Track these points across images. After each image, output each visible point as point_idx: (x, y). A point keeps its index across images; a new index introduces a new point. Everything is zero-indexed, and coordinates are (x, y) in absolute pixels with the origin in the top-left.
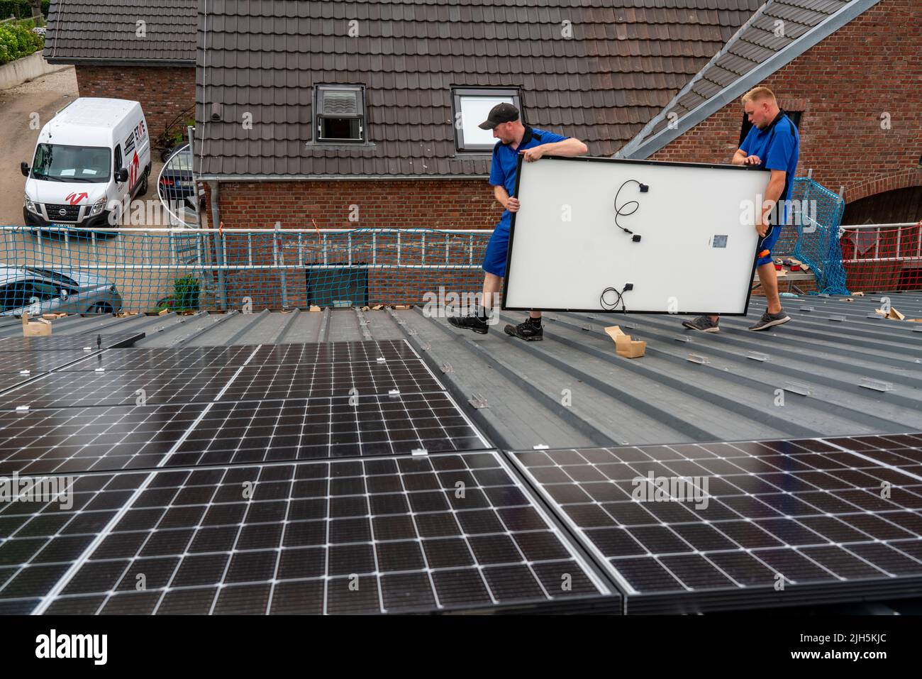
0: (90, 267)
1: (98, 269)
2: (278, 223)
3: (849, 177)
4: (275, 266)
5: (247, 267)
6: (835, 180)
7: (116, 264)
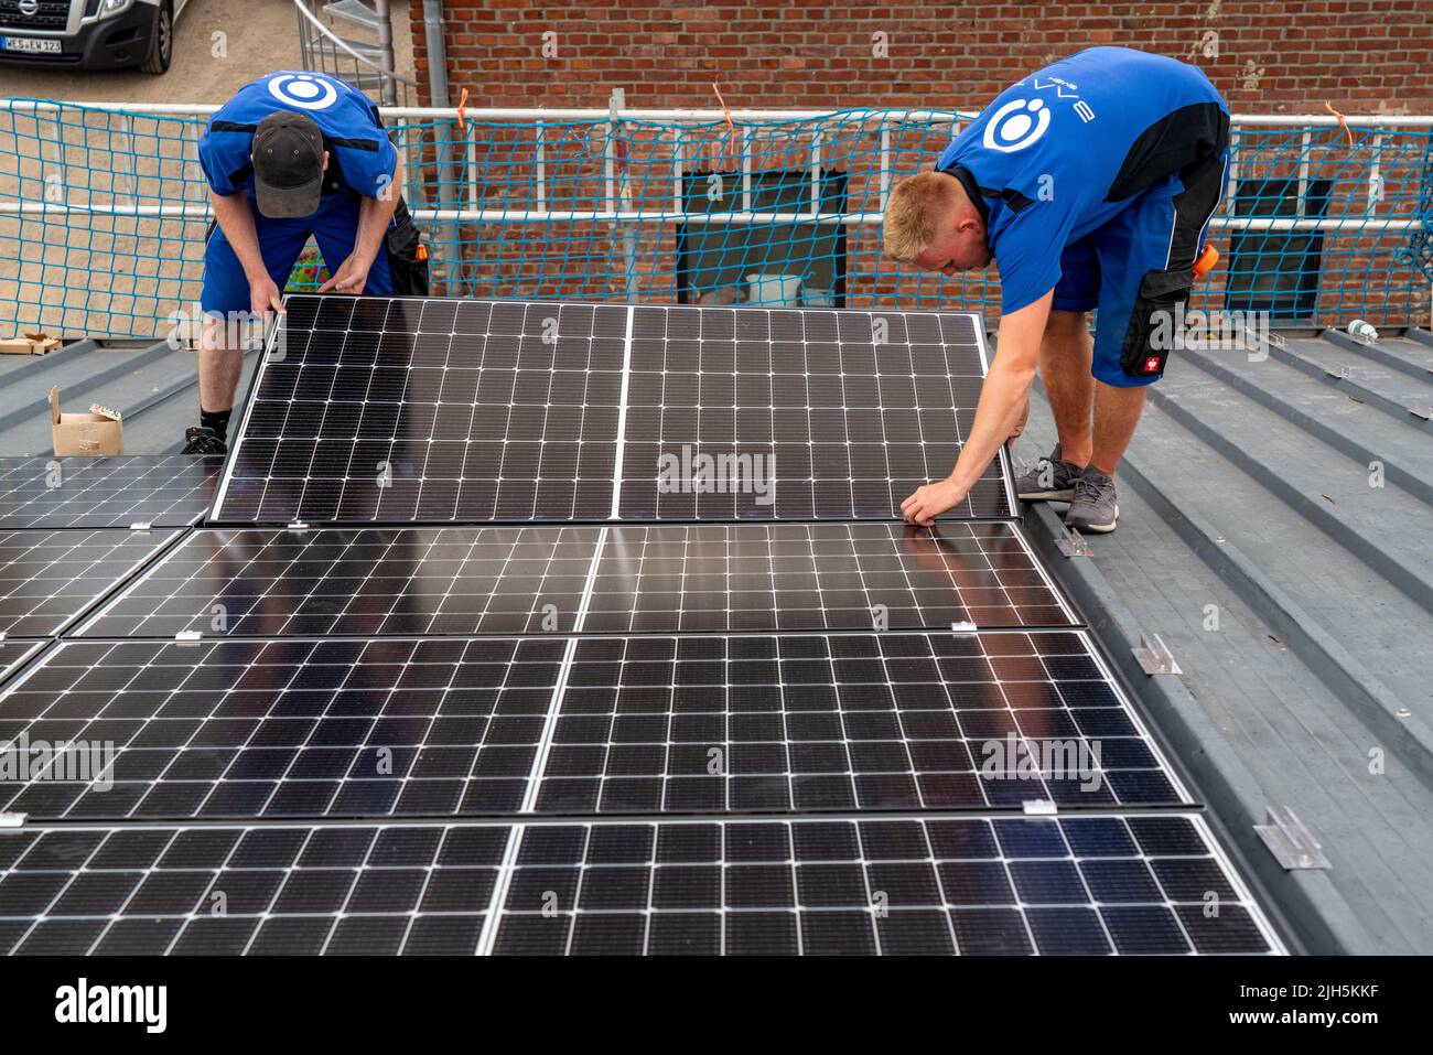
0: (118, 209)
1: (137, 215)
2: (618, 95)
4: (609, 214)
5: (532, 215)
7: (185, 203)
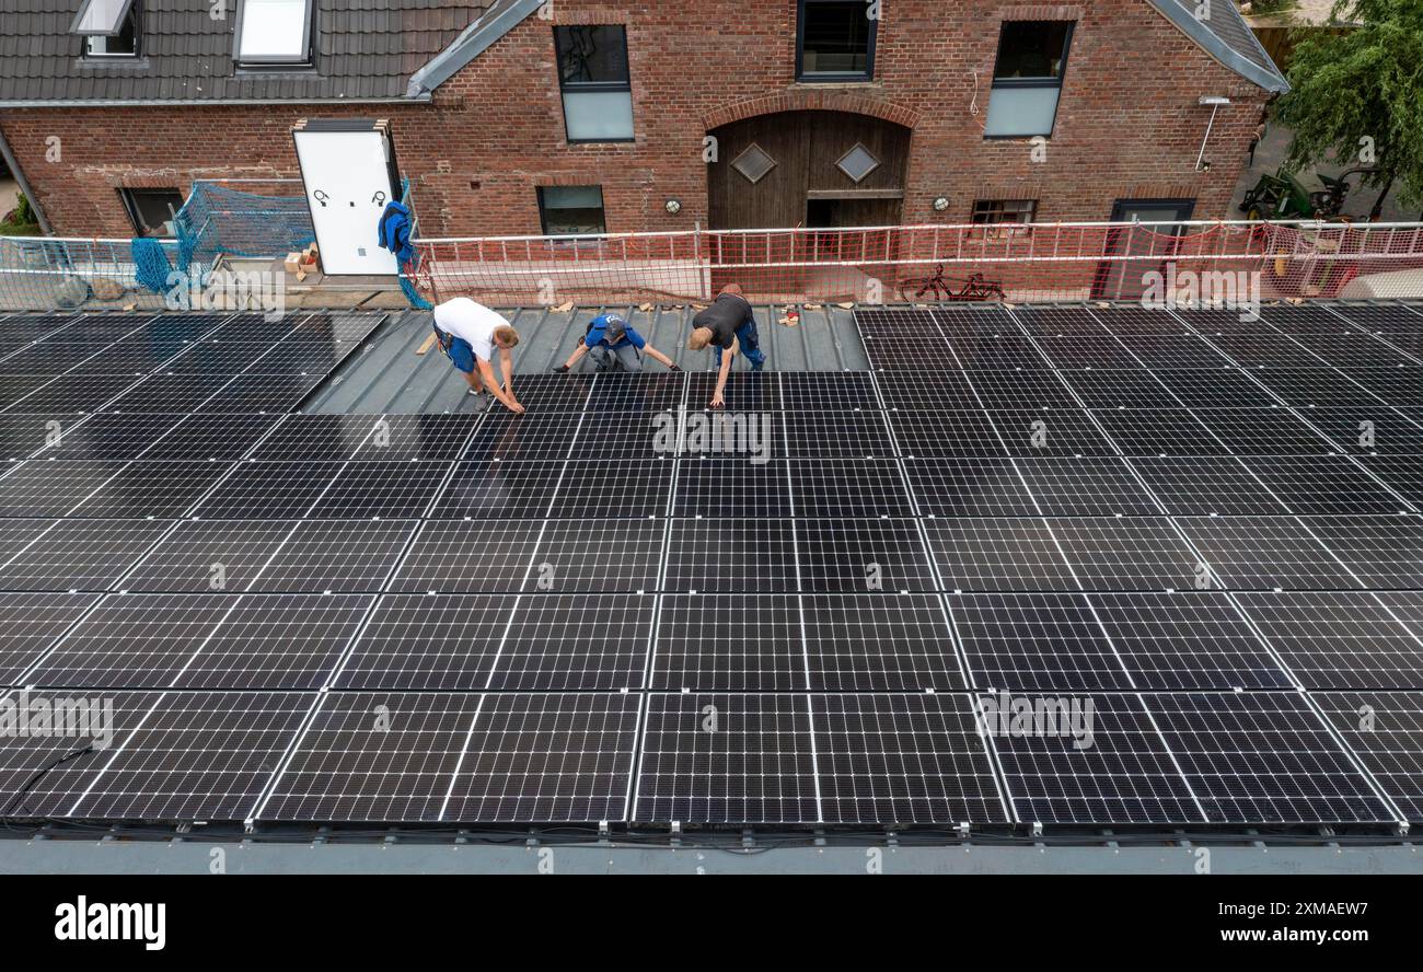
3: (702, 100)
6: (686, 102)
